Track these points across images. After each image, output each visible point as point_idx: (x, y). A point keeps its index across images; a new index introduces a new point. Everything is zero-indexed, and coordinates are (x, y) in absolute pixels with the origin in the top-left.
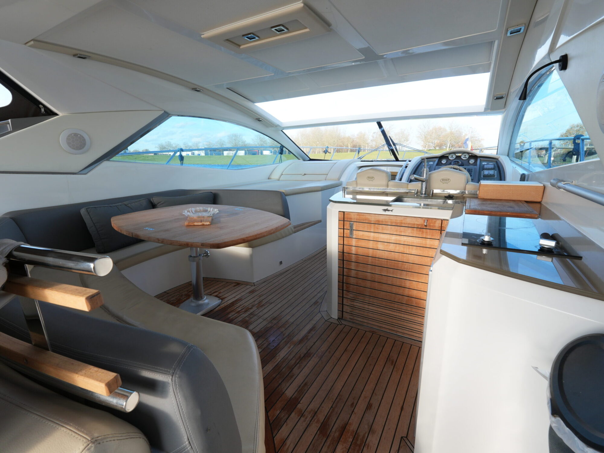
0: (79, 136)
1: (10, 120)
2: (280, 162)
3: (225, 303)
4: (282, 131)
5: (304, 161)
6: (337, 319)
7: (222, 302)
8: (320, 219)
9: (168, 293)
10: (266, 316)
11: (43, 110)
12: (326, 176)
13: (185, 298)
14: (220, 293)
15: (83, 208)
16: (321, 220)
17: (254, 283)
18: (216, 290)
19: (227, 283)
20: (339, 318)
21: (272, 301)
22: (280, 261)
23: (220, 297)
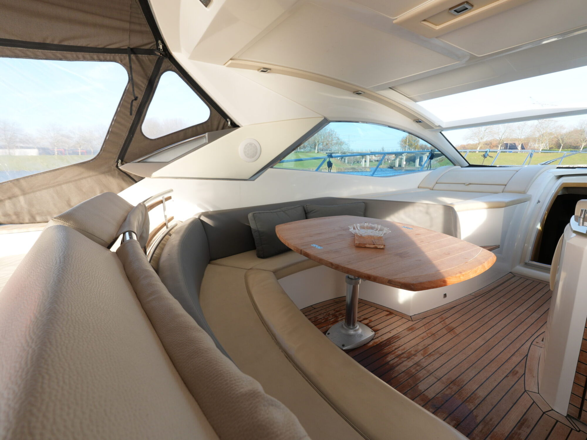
0: (253, 145)
1: (207, 134)
2: (429, 168)
3: (380, 338)
4: (441, 133)
5: (462, 167)
6: (566, 417)
7: (375, 334)
8: (497, 244)
9: (315, 309)
10: (439, 374)
11: (229, 123)
12: (504, 187)
13: (332, 318)
14: (371, 321)
15: (250, 213)
16: (499, 245)
17: (411, 316)
18: (366, 316)
19: (377, 308)
20: (568, 416)
21: (443, 352)
22: (445, 293)
23: (372, 327)
